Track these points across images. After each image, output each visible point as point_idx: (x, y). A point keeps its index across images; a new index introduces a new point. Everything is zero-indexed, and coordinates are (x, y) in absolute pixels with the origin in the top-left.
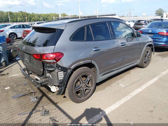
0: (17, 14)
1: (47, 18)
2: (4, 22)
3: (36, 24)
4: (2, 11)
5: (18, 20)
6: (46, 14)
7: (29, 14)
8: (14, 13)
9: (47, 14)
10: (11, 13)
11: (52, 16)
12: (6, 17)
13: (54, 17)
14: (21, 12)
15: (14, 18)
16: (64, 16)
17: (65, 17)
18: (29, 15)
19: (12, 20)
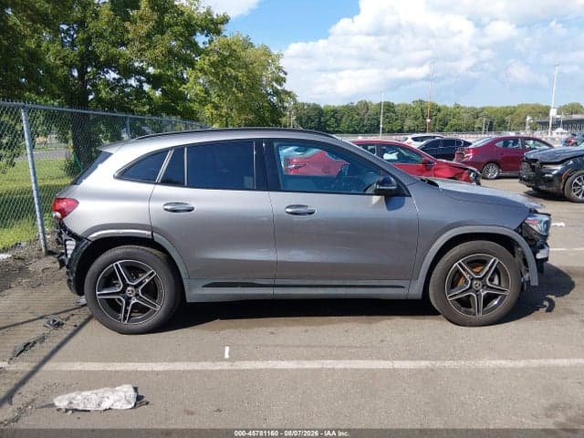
0: (407, 107)
1: (504, 121)
2: (366, 132)
3: (410, 140)
4: (367, 101)
5: (405, 127)
6: (503, 108)
7: (445, 107)
8: (399, 105)
9: (507, 107)
10: (389, 107)
11: (523, 115)
12: (373, 119)
13: (528, 118)
14: (421, 102)
15: (396, 120)
16: (572, 113)
17: (576, 117)
18: (442, 112)
19: (389, 126)
